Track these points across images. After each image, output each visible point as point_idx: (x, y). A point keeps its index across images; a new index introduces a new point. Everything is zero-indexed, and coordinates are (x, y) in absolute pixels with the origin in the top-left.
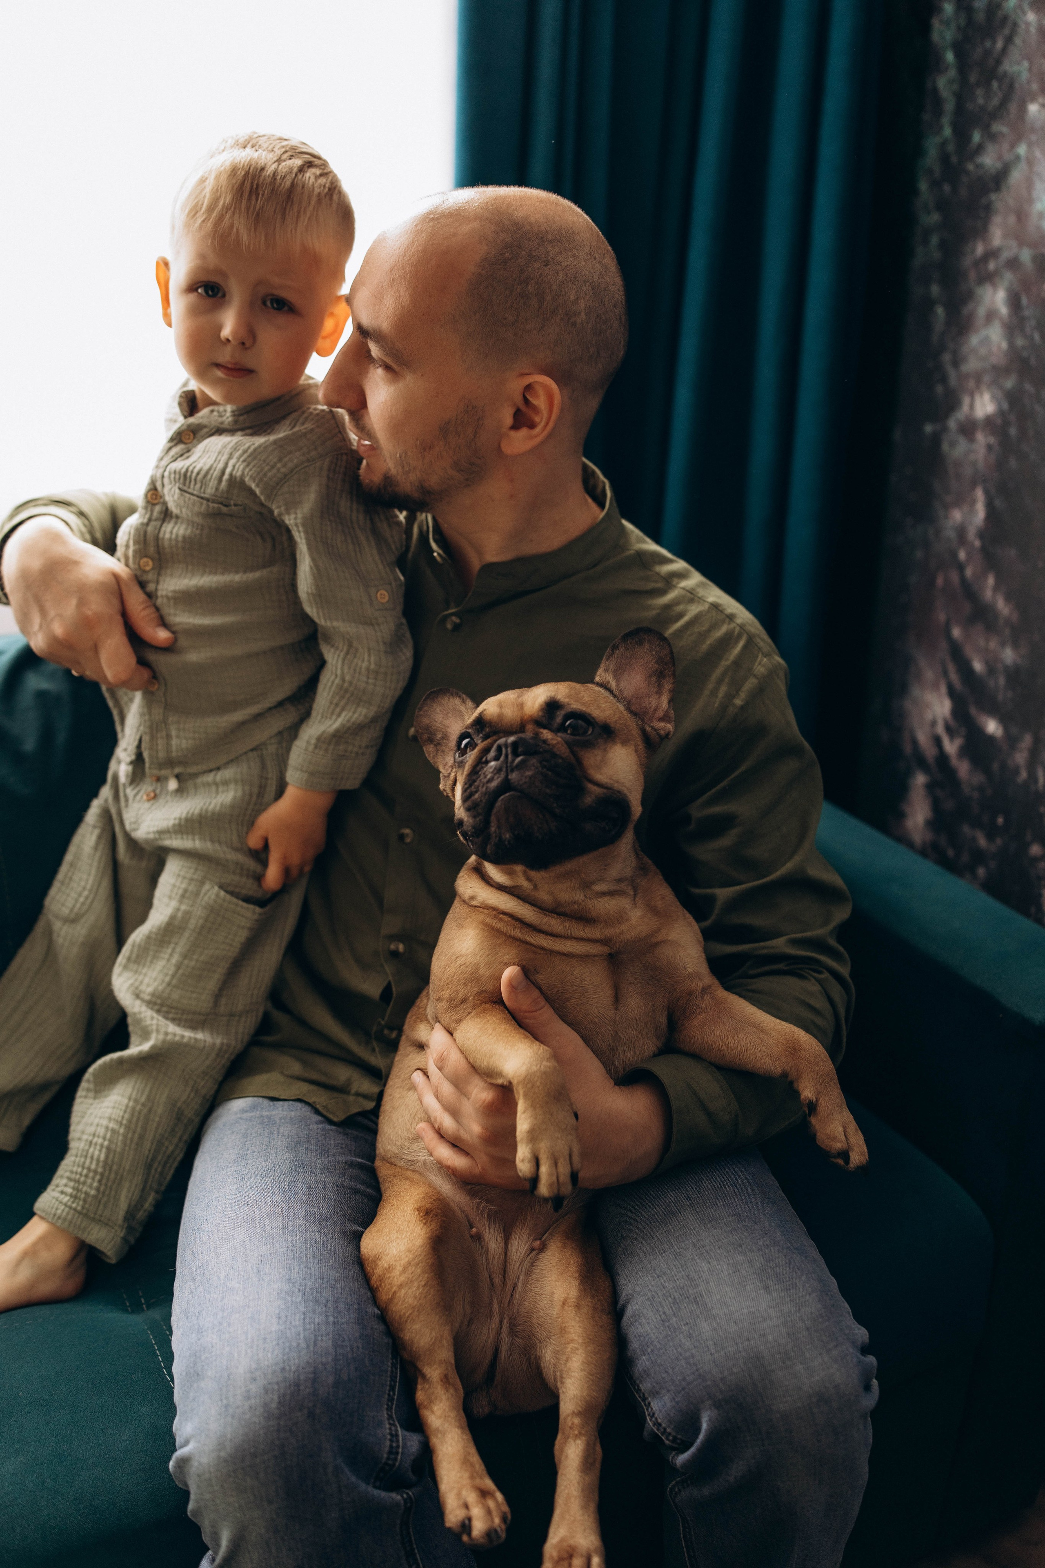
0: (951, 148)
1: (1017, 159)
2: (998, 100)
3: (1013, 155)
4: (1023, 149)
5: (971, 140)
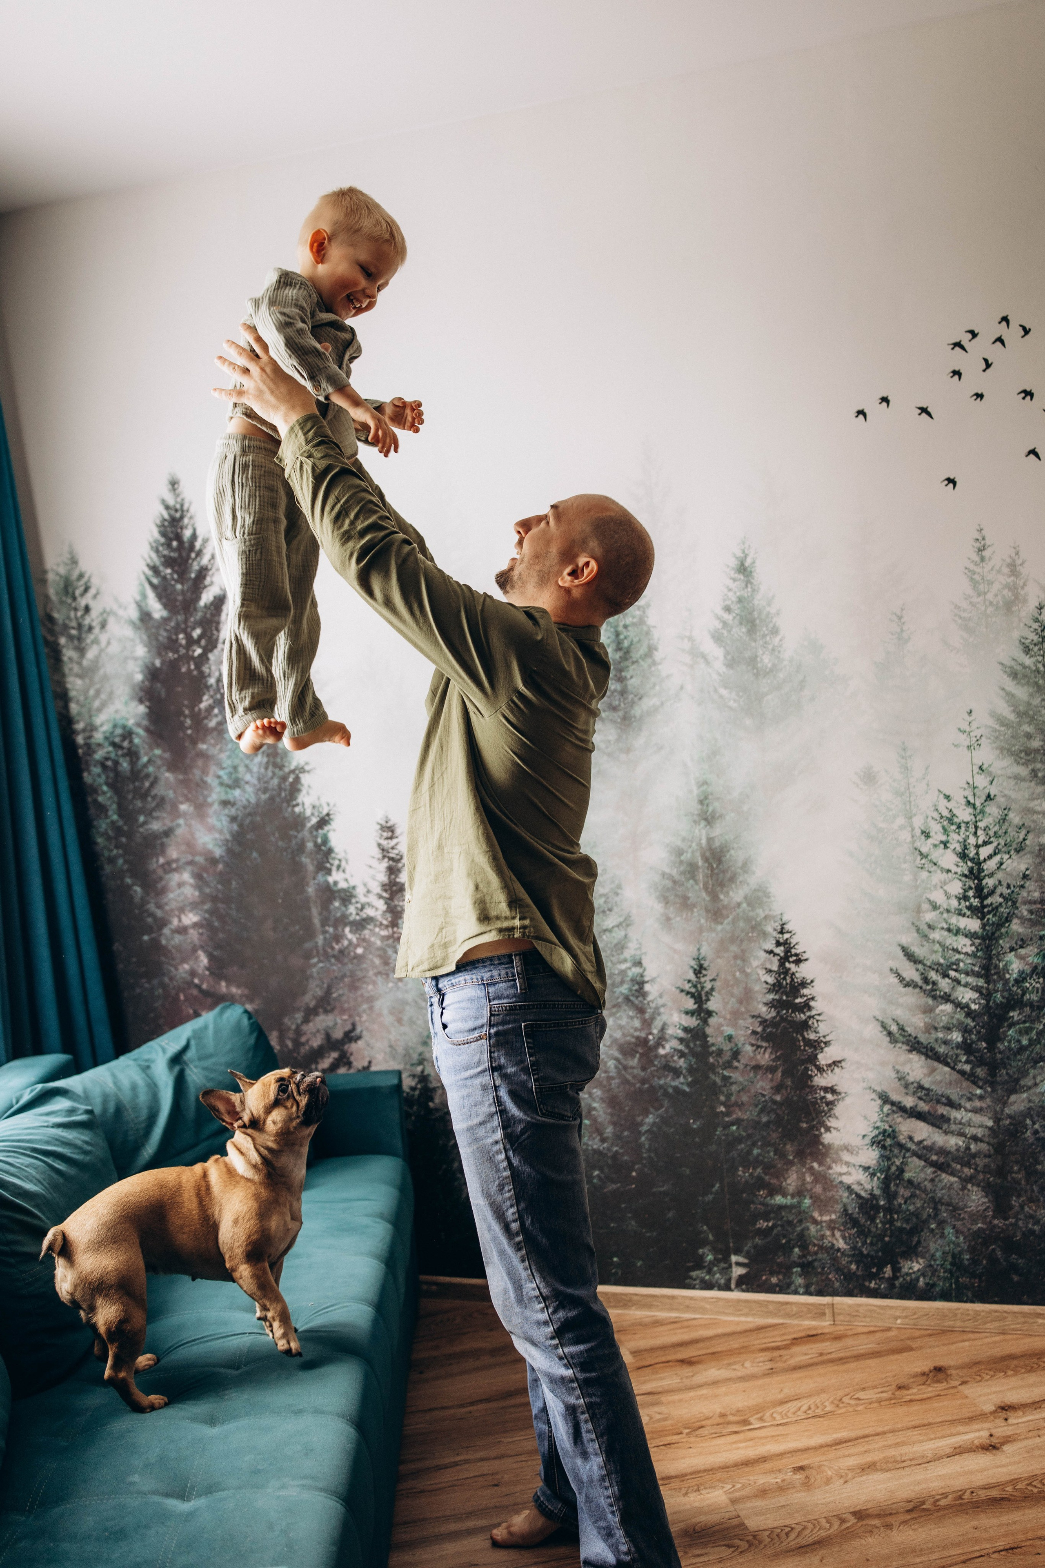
0: (121, 823)
1: (179, 825)
2: (154, 804)
3: (174, 824)
4: (181, 821)
5: (137, 820)
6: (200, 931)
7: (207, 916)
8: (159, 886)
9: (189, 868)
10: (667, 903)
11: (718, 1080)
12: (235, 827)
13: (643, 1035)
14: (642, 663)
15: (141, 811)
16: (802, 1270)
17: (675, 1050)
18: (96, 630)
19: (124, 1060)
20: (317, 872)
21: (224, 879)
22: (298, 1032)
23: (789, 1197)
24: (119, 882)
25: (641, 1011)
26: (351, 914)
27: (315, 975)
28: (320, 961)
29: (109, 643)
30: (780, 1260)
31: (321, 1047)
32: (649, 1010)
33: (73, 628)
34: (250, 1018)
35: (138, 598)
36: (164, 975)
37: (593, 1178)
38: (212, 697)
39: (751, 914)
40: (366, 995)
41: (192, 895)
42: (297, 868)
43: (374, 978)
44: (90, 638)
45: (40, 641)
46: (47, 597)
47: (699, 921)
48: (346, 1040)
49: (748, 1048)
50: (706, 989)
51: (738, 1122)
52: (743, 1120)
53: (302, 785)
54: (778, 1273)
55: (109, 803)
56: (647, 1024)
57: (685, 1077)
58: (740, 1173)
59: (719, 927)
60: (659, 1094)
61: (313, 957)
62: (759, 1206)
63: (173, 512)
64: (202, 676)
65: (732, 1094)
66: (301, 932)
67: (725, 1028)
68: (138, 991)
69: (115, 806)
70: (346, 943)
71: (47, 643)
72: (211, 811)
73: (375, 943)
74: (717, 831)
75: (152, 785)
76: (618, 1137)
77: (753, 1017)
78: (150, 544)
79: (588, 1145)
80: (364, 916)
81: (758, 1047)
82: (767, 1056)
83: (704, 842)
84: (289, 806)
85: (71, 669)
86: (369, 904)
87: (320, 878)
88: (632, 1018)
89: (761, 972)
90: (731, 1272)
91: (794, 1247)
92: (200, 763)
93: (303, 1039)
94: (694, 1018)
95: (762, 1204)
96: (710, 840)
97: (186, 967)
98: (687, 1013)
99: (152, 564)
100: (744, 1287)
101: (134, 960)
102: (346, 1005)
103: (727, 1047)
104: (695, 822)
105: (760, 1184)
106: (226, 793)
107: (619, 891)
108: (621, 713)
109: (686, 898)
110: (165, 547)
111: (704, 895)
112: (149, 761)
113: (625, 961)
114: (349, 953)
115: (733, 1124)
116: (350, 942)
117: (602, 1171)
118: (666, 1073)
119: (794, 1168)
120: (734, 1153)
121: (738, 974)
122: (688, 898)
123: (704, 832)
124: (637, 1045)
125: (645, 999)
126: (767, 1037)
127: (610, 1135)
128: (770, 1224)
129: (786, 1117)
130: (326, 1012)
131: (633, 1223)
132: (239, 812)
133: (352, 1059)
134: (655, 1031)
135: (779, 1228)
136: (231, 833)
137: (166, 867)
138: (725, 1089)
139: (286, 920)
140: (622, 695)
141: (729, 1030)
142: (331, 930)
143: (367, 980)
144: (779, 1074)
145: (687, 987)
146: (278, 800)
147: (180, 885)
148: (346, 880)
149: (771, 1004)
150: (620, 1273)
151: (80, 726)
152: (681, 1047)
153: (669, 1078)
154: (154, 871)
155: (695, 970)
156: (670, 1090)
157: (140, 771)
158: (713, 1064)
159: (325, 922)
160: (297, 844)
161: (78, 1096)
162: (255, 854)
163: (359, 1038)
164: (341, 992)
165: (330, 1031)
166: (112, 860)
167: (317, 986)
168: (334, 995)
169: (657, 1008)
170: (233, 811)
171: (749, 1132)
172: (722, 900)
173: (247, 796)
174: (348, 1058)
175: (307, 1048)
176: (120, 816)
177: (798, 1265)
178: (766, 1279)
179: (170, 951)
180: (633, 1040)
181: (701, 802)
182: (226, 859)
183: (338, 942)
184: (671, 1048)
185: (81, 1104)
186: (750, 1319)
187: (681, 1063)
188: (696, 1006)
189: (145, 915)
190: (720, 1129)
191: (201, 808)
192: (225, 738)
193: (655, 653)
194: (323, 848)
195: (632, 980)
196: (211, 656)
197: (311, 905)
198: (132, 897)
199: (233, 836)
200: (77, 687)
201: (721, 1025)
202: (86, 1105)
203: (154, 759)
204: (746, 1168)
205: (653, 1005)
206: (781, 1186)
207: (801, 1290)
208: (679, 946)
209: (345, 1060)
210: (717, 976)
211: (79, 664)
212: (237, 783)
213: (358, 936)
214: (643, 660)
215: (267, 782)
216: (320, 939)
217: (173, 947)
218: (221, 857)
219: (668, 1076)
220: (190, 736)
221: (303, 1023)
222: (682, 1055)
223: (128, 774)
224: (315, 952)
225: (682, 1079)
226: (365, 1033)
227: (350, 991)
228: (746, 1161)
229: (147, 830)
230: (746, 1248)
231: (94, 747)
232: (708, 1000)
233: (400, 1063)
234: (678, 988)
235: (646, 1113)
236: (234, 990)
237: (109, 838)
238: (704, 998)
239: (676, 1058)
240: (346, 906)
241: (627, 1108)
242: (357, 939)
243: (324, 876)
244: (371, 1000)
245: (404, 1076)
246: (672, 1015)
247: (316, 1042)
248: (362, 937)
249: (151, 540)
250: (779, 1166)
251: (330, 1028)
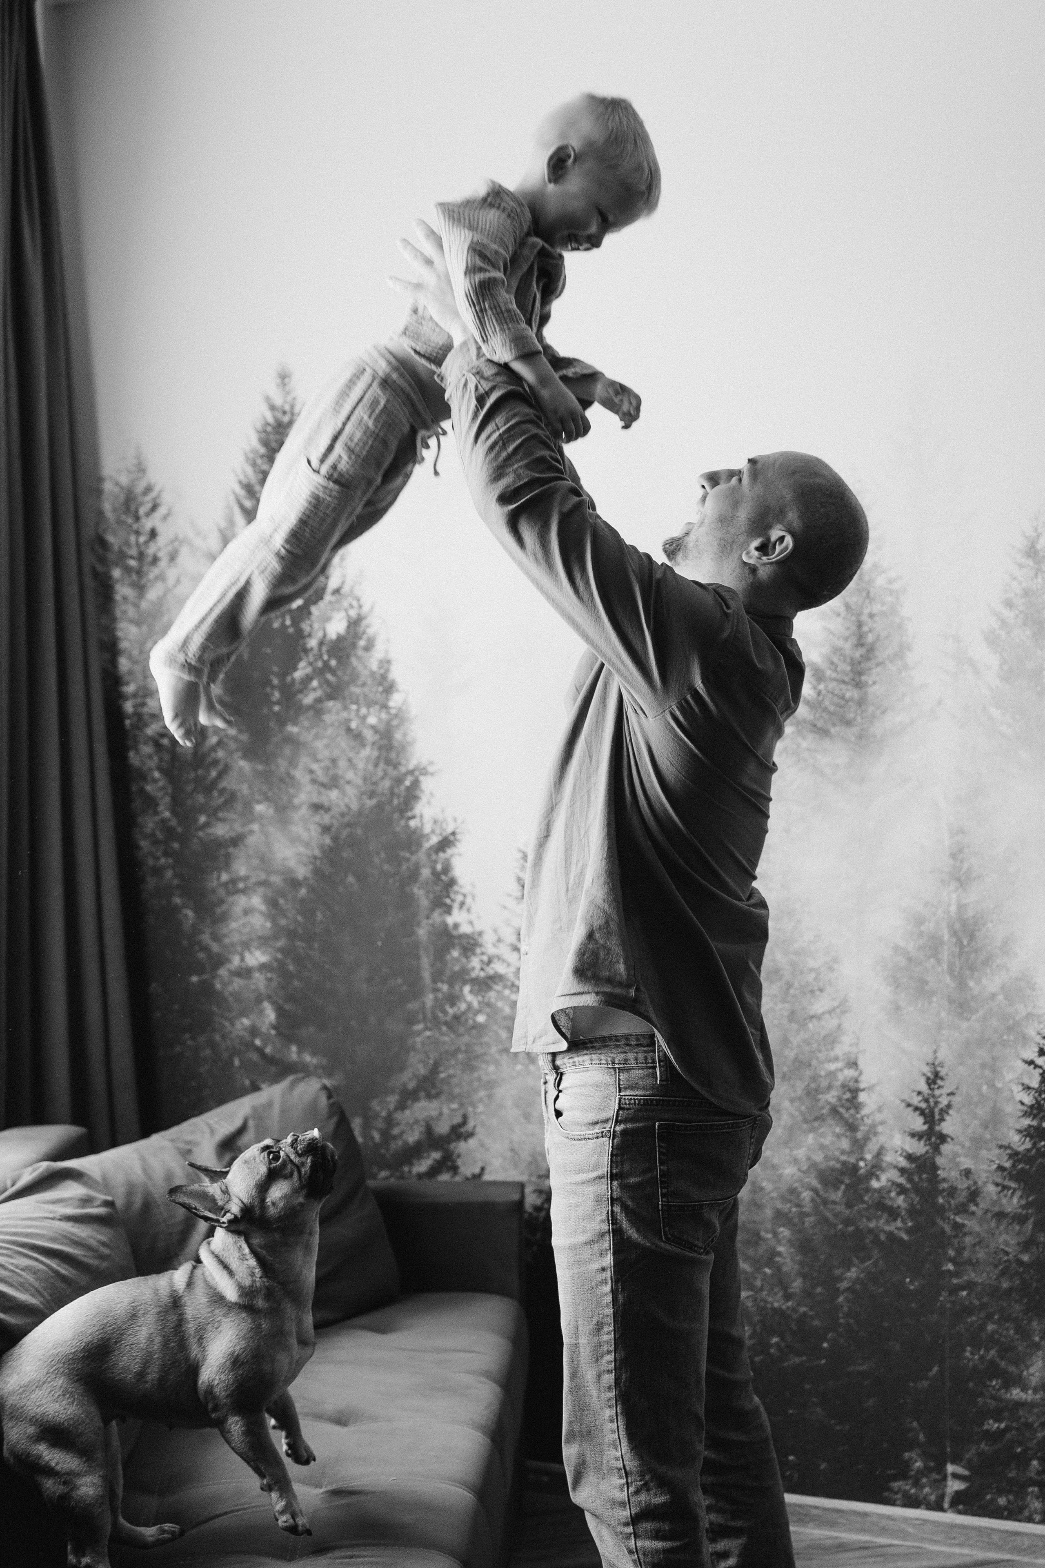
0: (174, 823)
1: (252, 832)
2: (221, 800)
3: (246, 829)
4: (255, 827)
5: (196, 820)
6: (269, 975)
7: (279, 956)
8: (219, 911)
9: (261, 890)
10: (897, 987)
11: (947, 1228)
12: (327, 840)
13: (852, 1160)
14: (890, 665)
15: (202, 809)
16: (1041, 1490)
17: (893, 1183)
18: (163, 563)
19: (156, 1139)
20: (432, 910)
21: (306, 909)
22: (390, 1121)
23: (1030, 1392)
24: (164, 902)
25: (852, 1127)
26: (473, 968)
27: (419, 1046)
28: (427, 1028)
29: (178, 581)
30: (1012, 1474)
31: (419, 1143)
32: (862, 1128)
33: (132, 557)
34: (329, 1097)
35: (223, 524)
36: (215, 1030)
37: (771, 1346)
38: (311, 664)
39: (1009, 1010)
40: (485, 1078)
41: (263, 926)
42: (406, 902)
43: (497, 1056)
44: (154, 572)
45: (87, 570)
46: (100, 513)
47: (938, 1013)
48: (453, 1137)
49: (991, 1189)
50: (941, 1106)
51: (970, 1286)
52: (976, 1284)
53: (422, 791)
54: (1009, 1492)
55: (160, 794)
56: (859, 1145)
57: (903, 1221)
58: (968, 1354)
59: (965, 1025)
60: (867, 1241)
61: (419, 1022)
62: (989, 1401)
63: (279, 415)
64: (300, 636)
65: (964, 1248)
66: (405, 988)
67: (962, 1159)
68: (178, 1049)
69: (167, 799)
70: (463, 1006)
71: (96, 574)
72: (296, 816)
73: (502, 1010)
74: (972, 896)
75: (221, 775)
76: (807, 1294)
77: (1001, 1147)
78: (246, 454)
79: (766, 1302)
80: (491, 972)
81: (1005, 1188)
82: (1015, 1200)
83: (953, 909)
84: (402, 817)
85: (125, 612)
86: (499, 958)
87: (436, 917)
88: (839, 1136)
89: (1016, 1088)
90: (946, 1486)
91: (1031, 1459)
92: (287, 751)
93: (395, 1131)
94: (922, 1143)
95: (993, 1398)
96: (961, 907)
97: (246, 1022)
98: (913, 1135)
99: (245, 481)
100: (961, 1507)
101: (176, 1007)
102: (457, 1090)
103: (962, 1185)
104: (943, 881)
105: (993, 1371)
106: (320, 793)
107: (835, 966)
108: (855, 730)
109: (924, 982)
110: (266, 459)
111: (948, 980)
112: (220, 743)
113: (836, 1059)
114: (466, 1021)
115: (963, 1288)
116: (470, 1006)
117: (782, 1336)
118: (879, 1213)
119: (1040, 1353)
120: (961, 1327)
121: (985, 1088)
122: (926, 982)
123: (954, 896)
124: (842, 1173)
125: (858, 1113)
126: (1018, 1176)
127: (797, 1290)
128: (1002, 1426)
129: (1034, 1285)
130: (429, 1097)
131: (819, 1410)
132: (334, 821)
133: (459, 1162)
134: (869, 1157)
135: (1014, 1432)
136: (322, 847)
137: (230, 886)
138: (956, 1241)
140: (860, 706)
141: (966, 1163)
142: (445, 987)
143: (486, 1058)
144: (1030, 1225)
145: (916, 1100)
146: (388, 808)
147: (247, 912)
148: (471, 923)
149: (1027, 1132)
150: (796, 1476)
151: (130, 689)
152: (901, 1180)
153: (882, 1221)
154: (213, 891)
155: (928, 1078)
156: (883, 1237)
157: (205, 755)
158: (942, 1206)
159: (437, 977)
160: (408, 869)
161: (96, 1182)
162: (351, 879)
163: (470, 1135)
164: (451, 1071)
165: (432, 1123)
166: (157, 872)
167: (420, 1061)
168: (442, 1075)
169: (873, 1126)
170: (326, 819)
171: (985, 1300)
172: (971, 989)
173: (347, 800)
174: (454, 1161)
175: (400, 1143)
176: (174, 812)
177: (1034, 1483)
178: (992, 1499)
179: (226, 1000)
180: (838, 1166)
181: (953, 856)
182: (311, 882)
183: (452, 1005)
184: (888, 1181)
185: (100, 1192)
186: (965, 1551)
187: (900, 1201)
188: (925, 1127)
189: (197, 948)
190: (944, 1294)
191: (283, 810)
192: (323, 721)
193: (908, 653)
194: (443, 877)
195: (843, 1086)
196: (314, 609)
197: (422, 952)
198: (179, 923)
199: (323, 852)
200: (131, 637)
201: (956, 1155)
202: (106, 1194)
203: (225, 740)
204: (976, 1347)
205: (868, 1121)
206: (1020, 1376)
207: (1037, 1518)
208: (908, 1045)
209: (449, 1164)
210: (957, 1089)
211: (136, 605)
212: (334, 782)
213: (480, 998)
214: (891, 661)
215: (374, 784)
216: (429, 999)
217: (231, 994)
218: (306, 878)
219: (880, 1217)
220: (277, 714)
221: (396, 1109)
222: (902, 1190)
223: (189, 758)
224: (420, 1016)
225: (899, 1223)
226: (479, 1129)
227: (463, 1071)
228: (977, 1340)
229: (209, 834)
230: (967, 1456)
231: (146, 717)
232: (942, 1120)
233: (523, 1173)
234: (903, 1101)
235: (848, 1265)
236: (307, 1058)
237: (156, 842)
238: (937, 1117)
239: (893, 1194)
240: (467, 957)
241: (822, 1257)
242: (479, 1002)
243: (441, 914)
244: (490, 1085)
245: (528, 1190)
246: (892, 1136)
247: (413, 1137)
248: (486, 1000)
249: (247, 449)
250: (1020, 1348)
251: (432, 1118)
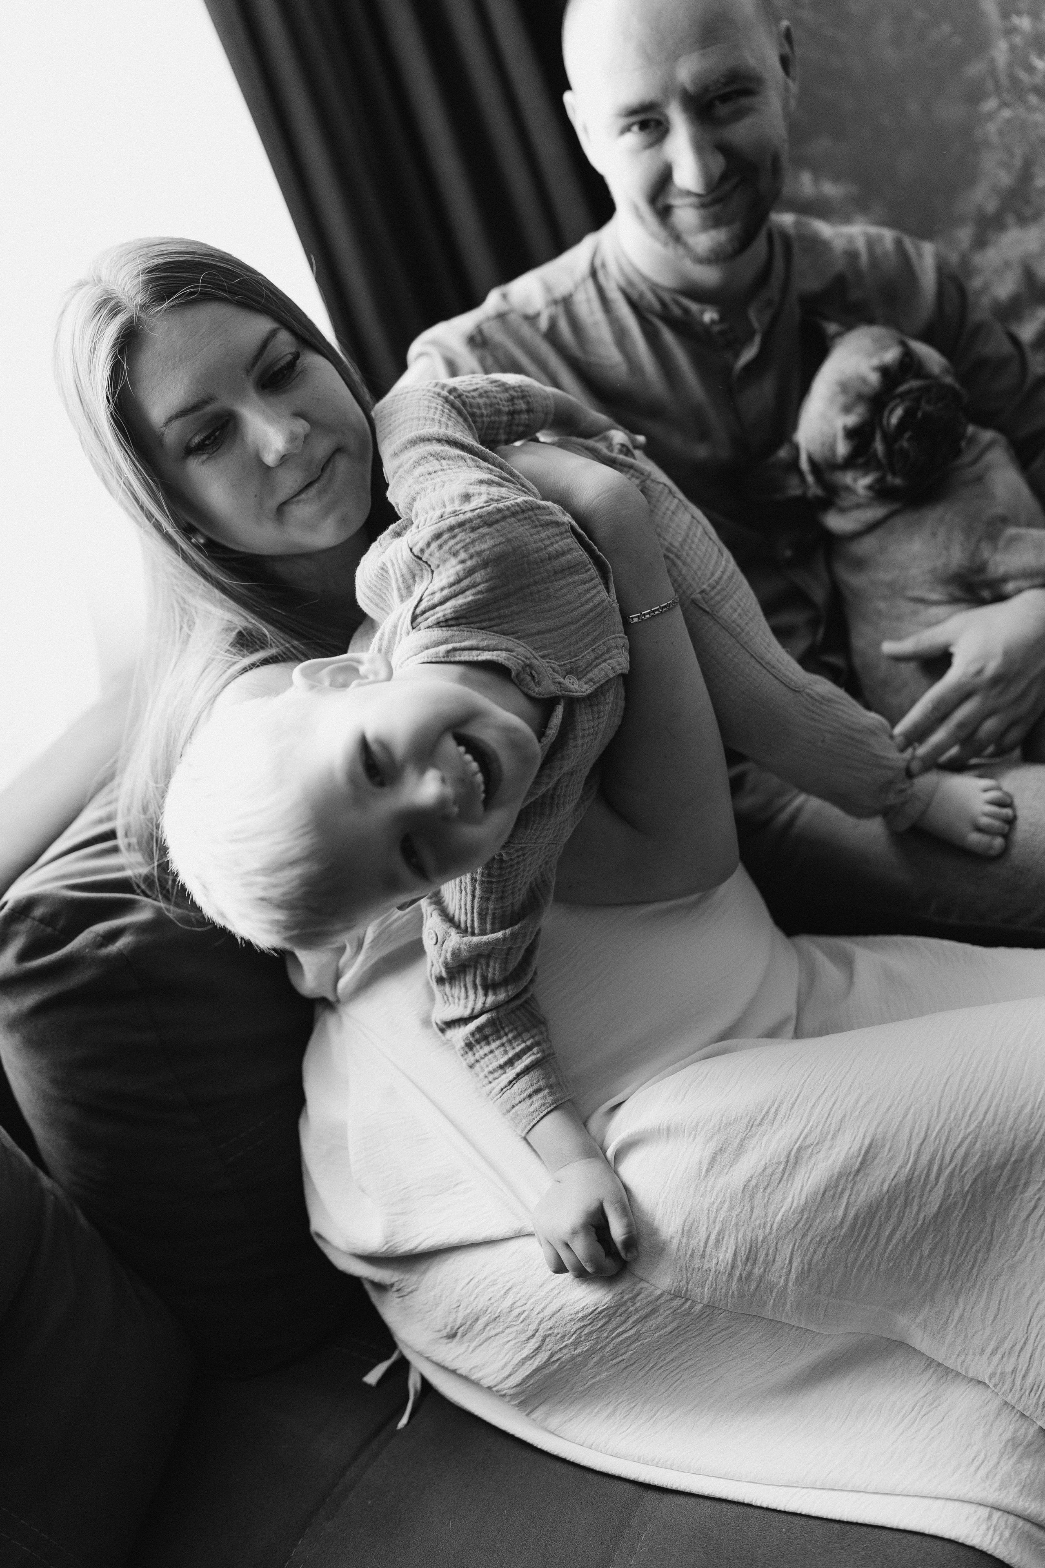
27: (994, 139)
28: (1004, 104)
61: (989, 96)
130: (1023, 221)
139: (920, 15)
165: (1033, 265)
167: (1000, 165)
168: (1039, 183)
216: (1001, 51)
224: (990, 85)
